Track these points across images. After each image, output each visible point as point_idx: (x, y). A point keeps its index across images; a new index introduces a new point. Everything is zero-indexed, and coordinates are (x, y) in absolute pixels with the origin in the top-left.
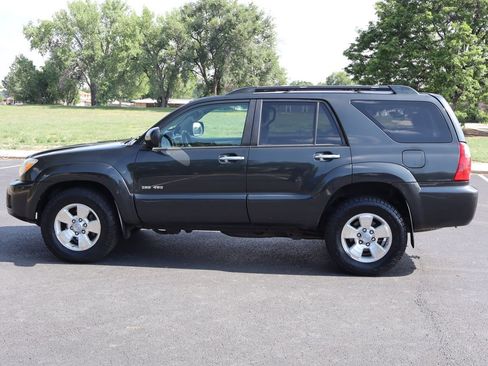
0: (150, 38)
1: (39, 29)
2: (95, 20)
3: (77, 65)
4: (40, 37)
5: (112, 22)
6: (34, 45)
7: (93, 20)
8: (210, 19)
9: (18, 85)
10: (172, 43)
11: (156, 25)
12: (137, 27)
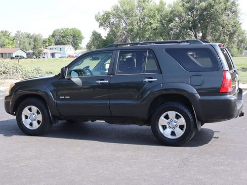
0: (164, 17)
1: (103, 16)
2: (133, 9)
3: (124, 34)
4: (104, 20)
5: (143, 9)
6: (101, 25)
7: (132, 9)
8: (199, 4)
9: (93, 47)
10: (177, 19)
11: (167, 9)
12: (156, 11)
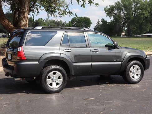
6: (108, 15)
12: (148, 5)
